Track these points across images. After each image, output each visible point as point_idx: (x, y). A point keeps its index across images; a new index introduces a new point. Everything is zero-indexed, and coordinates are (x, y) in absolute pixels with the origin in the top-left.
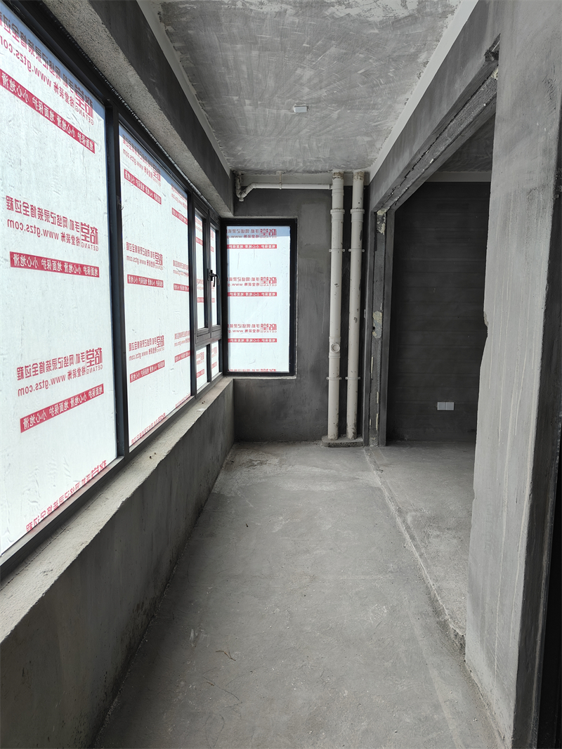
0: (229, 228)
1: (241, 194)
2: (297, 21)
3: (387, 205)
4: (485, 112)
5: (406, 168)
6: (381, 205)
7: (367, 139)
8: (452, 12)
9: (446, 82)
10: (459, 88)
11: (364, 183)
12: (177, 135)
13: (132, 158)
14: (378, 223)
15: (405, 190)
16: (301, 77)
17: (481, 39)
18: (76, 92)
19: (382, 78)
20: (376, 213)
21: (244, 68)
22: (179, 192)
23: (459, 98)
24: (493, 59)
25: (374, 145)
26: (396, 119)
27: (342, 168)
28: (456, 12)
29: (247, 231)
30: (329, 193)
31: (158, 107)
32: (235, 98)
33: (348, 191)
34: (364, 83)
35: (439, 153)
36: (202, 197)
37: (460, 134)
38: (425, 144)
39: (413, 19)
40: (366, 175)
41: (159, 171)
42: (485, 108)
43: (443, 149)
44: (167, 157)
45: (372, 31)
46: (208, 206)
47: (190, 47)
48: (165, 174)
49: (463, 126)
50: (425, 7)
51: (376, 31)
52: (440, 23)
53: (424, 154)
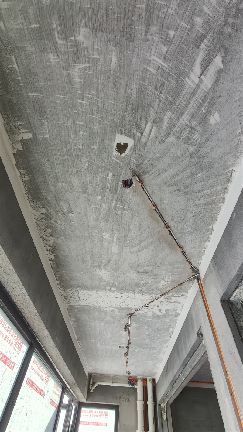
0: (83, 409)
1: (92, 387)
2: (120, 314)
3: (166, 401)
4: (203, 358)
5: (172, 381)
6: (163, 400)
7: (152, 362)
8: (179, 315)
9: (183, 342)
10: (189, 346)
11: (153, 385)
12: (62, 358)
13: (35, 370)
14: (162, 412)
15: (173, 393)
17: (193, 327)
19: (155, 337)
20: (160, 405)
21: (98, 329)
23: (190, 351)
24: (201, 336)
25: (155, 366)
26: (164, 354)
27: (142, 376)
30: (136, 390)
31: (55, 345)
32: (94, 341)
33: (145, 389)
34: (148, 338)
35: (186, 375)
37: (195, 366)
38: (179, 370)
39: (164, 316)
40: (154, 380)
42: (203, 356)
43: (188, 373)
46: (73, 396)
47: (77, 320)
49: (195, 363)
50: (168, 313)
51: (151, 319)
52: (175, 318)
53: (180, 375)
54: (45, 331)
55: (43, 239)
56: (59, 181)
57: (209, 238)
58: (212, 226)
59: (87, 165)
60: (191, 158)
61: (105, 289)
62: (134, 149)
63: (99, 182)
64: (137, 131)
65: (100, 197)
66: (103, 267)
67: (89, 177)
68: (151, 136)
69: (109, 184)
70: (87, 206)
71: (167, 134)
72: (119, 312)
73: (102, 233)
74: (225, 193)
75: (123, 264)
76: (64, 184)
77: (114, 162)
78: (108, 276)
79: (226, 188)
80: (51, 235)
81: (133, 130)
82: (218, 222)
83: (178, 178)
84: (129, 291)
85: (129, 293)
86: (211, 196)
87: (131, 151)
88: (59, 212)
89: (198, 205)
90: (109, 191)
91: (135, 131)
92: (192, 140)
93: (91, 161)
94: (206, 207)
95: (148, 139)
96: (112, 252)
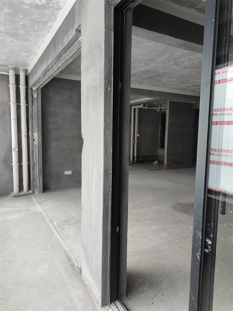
3: (37, 86)
4: (77, 53)
5: (45, 70)
6: (34, 85)
7: (26, 54)
8: (61, 9)
9: (60, 37)
10: (66, 41)
11: (25, 74)
14: (33, 93)
15: (45, 80)
17: (73, 24)
19: (32, 29)
20: (32, 88)
23: (66, 45)
24: (79, 33)
25: (29, 58)
26: (39, 48)
27: (14, 66)
28: (63, 9)
30: (8, 76)
33: (17, 77)
34: (23, 29)
35: (59, 66)
37: (68, 59)
38: (53, 61)
39: (44, 7)
40: (26, 71)
42: (77, 51)
43: (61, 65)
45: (26, 7)
49: (68, 57)
50: (49, 3)
51: (28, 7)
52: (56, 12)
53: (53, 65)
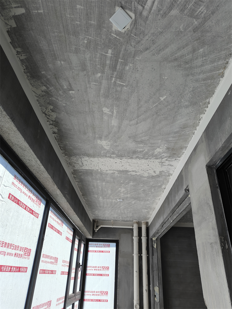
0: (90, 243)
1: (96, 229)
2: (119, 175)
3: (156, 236)
4: (189, 207)
5: (162, 223)
6: (154, 236)
7: (146, 210)
8: (172, 175)
10: (178, 199)
11: (146, 226)
12: (72, 210)
13: (53, 218)
14: (153, 243)
15: (163, 231)
16: (120, 191)
17: (182, 185)
18: (36, 197)
19: (150, 192)
20: (152, 239)
21: (100, 187)
22: (70, 230)
23: (178, 202)
24: (188, 192)
25: (149, 213)
26: (157, 204)
27: (137, 220)
29: (98, 244)
30: (132, 230)
31: (66, 201)
32: (96, 196)
33: (140, 229)
34: (143, 193)
35: (174, 219)
36: (80, 231)
37: (181, 213)
38: (168, 216)
39: (158, 176)
40: (147, 223)
41: (63, 222)
42: (188, 205)
43: (176, 217)
44: (67, 217)
46: (82, 234)
47: (81, 181)
48: (66, 223)
49: (182, 211)
50: (162, 173)
51: (146, 179)
52: (168, 178)
53: (169, 219)
54: (58, 191)
55: (46, 114)
56: (58, 59)
57: (205, 111)
58: (208, 100)
59: (86, 42)
60: (194, 32)
61: (106, 156)
62: (135, 24)
63: (98, 59)
64: (138, 3)
65: (99, 75)
66: (103, 138)
67: (88, 54)
68: (153, 8)
69: (108, 61)
70: (87, 83)
71: (170, 6)
72: (118, 174)
73: (102, 109)
74: (225, 68)
75: (122, 135)
76: (62, 62)
77: (114, 39)
78: (109, 146)
79: (227, 63)
80: (53, 111)
81: (134, 3)
82: (214, 96)
83: (179, 54)
84: (127, 157)
85: (127, 159)
86: (211, 71)
87: (132, 26)
88: (60, 89)
89: (197, 81)
90: (109, 68)
91: (136, 4)
92: (197, 12)
93: (89, 37)
94: (205, 82)
95: (150, 12)
96: (112, 125)
